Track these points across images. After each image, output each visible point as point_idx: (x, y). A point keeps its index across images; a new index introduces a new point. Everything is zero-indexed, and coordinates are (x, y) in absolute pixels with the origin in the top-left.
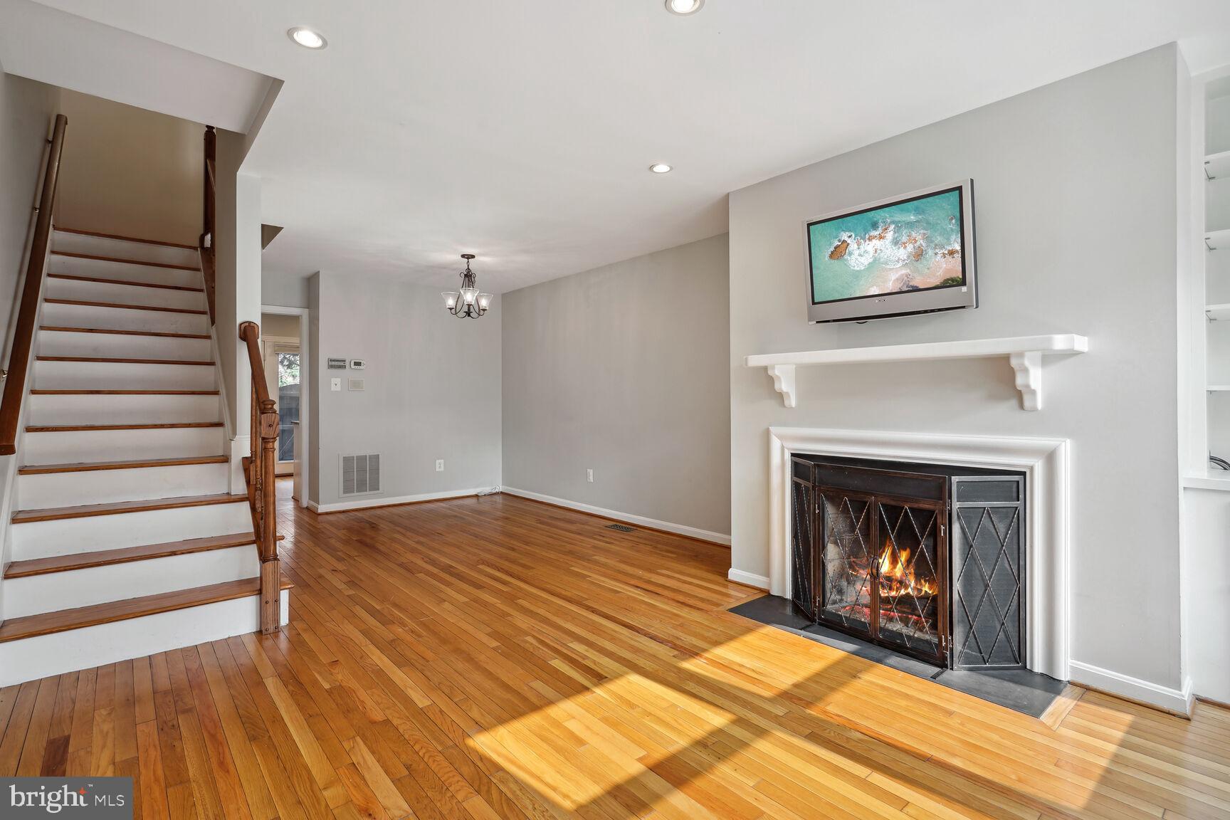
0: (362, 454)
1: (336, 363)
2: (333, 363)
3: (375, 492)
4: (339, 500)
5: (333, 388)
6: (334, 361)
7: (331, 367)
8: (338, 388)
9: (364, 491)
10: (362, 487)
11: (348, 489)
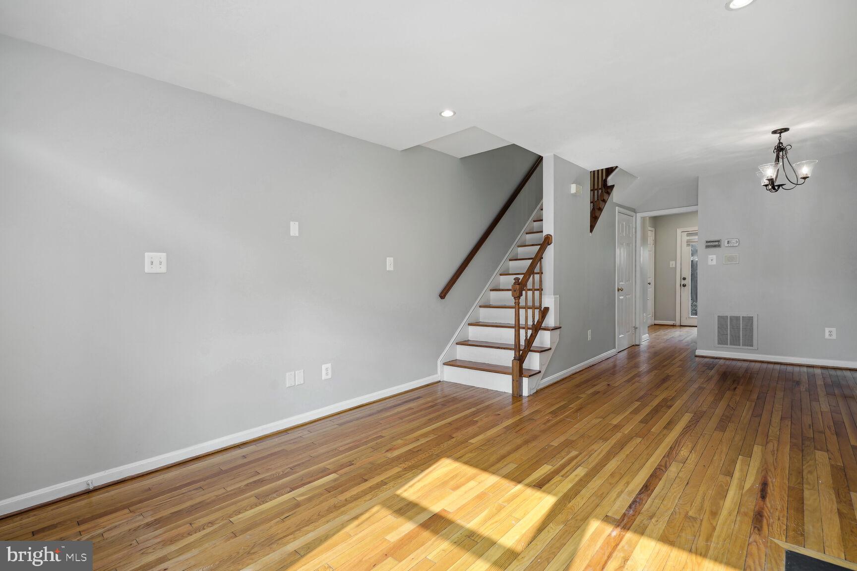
0: (736, 314)
1: (711, 244)
2: (709, 244)
3: (749, 348)
4: (715, 349)
5: (710, 263)
6: (709, 242)
7: (707, 247)
8: (714, 262)
9: (736, 345)
10: (735, 341)
11: (722, 341)
